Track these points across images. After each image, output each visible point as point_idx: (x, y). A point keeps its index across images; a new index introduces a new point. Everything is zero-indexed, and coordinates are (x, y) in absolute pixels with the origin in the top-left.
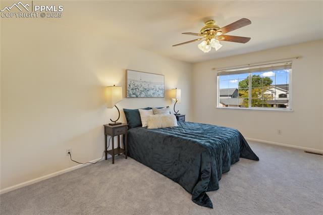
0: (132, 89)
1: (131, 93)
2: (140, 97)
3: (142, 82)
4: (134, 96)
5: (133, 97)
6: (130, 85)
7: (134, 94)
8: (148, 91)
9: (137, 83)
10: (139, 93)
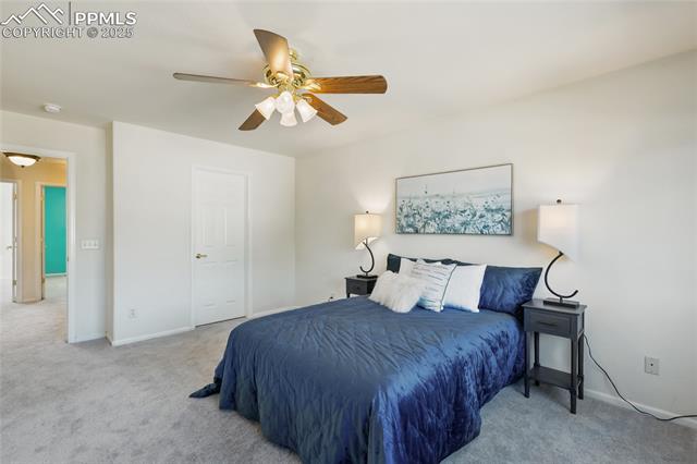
0: (406, 216)
1: (405, 224)
2: (424, 233)
3: (430, 197)
4: (411, 230)
5: (408, 233)
6: (401, 209)
7: (409, 226)
8: (446, 217)
9: (416, 203)
10: (421, 224)
